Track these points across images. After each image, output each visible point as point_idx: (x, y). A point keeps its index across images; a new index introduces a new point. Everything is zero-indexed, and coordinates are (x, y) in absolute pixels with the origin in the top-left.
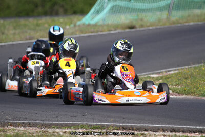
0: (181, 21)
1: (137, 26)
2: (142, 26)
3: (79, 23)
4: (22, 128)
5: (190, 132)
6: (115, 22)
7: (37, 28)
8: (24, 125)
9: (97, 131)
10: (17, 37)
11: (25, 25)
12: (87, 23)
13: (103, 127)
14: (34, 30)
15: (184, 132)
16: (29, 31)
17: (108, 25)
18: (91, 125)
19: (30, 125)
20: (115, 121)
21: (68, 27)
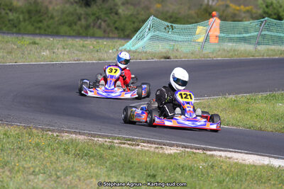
0: (211, 56)
1: (172, 57)
2: (176, 57)
3: (120, 48)
4: (74, 136)
5: (196, 149)
6: (153, 51)
7: (84, 49)
8: (75, 133)
9: (129, 142)
10: (66, 57)
11: (73, 45)
12: (128, 49)
13: (133, 140)
14: (81, 51)
15: (191, 148)
16: (76, 52)
17: (146, 52)
18: (124, 138)
19: (80, 133)
20: (142, 137)
21: (111, 51)
